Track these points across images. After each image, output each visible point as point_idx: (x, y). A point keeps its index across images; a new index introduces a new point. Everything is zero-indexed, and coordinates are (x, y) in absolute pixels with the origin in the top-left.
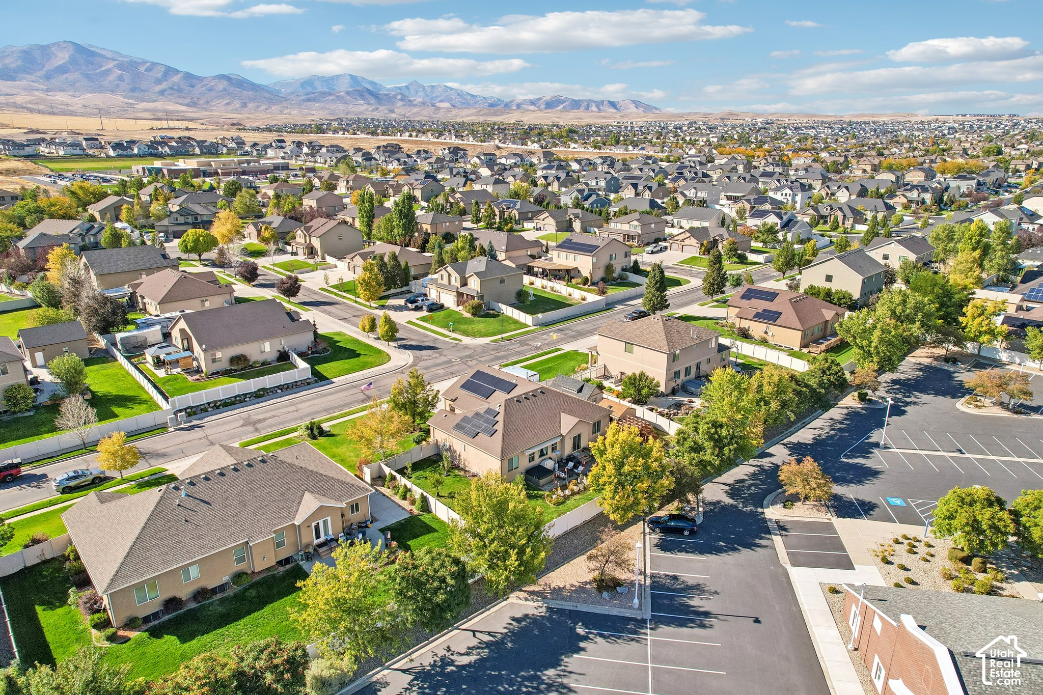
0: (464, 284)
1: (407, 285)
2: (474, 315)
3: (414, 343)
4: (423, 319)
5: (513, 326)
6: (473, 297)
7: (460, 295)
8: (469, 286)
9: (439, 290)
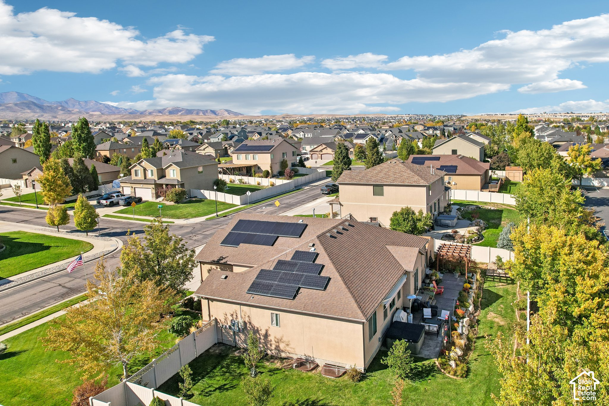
0: (162, 174)
1: (96, 189)
2: (177, 202)
3: (118, 230)
4: (121, 212)
5: (222, 207)
6: (173, 186)
7: (158, 186)
8: (167, 177)
9: (134, 186)
